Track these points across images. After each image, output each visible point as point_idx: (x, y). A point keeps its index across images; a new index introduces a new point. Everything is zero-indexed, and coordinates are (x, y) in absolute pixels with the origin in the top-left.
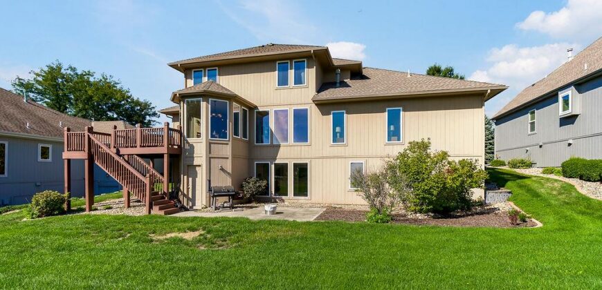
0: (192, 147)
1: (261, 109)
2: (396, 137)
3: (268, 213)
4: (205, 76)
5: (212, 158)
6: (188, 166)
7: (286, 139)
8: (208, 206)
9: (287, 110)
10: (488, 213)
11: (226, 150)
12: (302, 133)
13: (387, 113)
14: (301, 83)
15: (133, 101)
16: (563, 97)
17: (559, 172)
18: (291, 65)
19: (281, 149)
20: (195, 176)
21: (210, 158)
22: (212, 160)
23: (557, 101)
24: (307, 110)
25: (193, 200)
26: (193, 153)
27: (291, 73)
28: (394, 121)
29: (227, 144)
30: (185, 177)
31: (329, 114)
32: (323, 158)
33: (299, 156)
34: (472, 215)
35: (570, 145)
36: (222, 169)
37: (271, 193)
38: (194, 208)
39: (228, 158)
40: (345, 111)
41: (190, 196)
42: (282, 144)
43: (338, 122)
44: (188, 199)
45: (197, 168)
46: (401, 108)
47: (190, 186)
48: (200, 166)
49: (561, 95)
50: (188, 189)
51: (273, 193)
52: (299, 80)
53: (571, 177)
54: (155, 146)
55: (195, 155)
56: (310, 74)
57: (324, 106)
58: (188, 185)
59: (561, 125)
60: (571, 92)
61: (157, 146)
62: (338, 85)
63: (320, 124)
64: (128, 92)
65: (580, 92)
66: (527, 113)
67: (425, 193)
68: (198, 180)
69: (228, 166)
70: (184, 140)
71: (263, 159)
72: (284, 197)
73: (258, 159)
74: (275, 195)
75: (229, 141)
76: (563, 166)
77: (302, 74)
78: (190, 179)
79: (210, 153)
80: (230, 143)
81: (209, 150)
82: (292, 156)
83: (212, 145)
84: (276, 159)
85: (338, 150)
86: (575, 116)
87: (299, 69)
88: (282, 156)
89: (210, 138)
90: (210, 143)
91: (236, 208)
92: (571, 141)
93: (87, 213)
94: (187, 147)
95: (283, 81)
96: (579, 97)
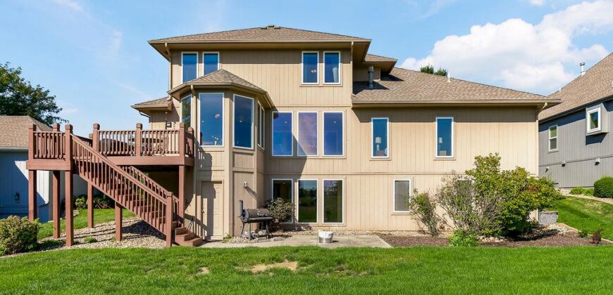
0: (209, 157)
1: (280, 111)
2: (445, 152)
3: (324, 241)
4: (200, 62)
5: (238, 172)
6: (202, 182)
7: (314, 150)
8: (231, 236)
9: (316, 114)
10: (549, 236)
11: (251, 162)
12: (334, 143)
13: (436, 123)
14: (333, 81)
15: (22, 87)
16: (591, 114)
17: (588, 192)
18: (321, 58)
19: (308, 161)
20: (211, 196)
21: (234, 172)
22: (235, 174)
23: (584, 117)
24: (341, 114)
25: (210, 228)
26: (211, 166)
27: (321, 68)
28: (444, 132)
29: (252, 154)
30: (199, 197)
31: (369, 121)
32: (361, 174)
33: (331, 172)
34: (535, 239)
35: (597, 163)
36: (247, 188)
37: (295, 219)
38: (212, 238)
39: (252, 173)
40: (388, 118)
41: (205, 223)
42: (309, 156)
43: (380, 131)
44: (203, 226)
45: (215, 186)
46: (452, 118)
47: (205, 210)
48: (220, 182)
49: (589, 112)
50: (202, 213)
51: (297, 218)
52: (330, 77)
53: (605, 197)
54: (124, 155)
55: (212, 169)
56: (345, 71)
57: (363, 111)
58: (202, 208)
59: (587, 143)
60: (599, 109)
61: (128, 155)
62: (371, 86)
63: (357, 133)
64: (19, 73)
65: (608, 109)
66: (547, 129)
67: (512, 213)
68: (217, 202)
69: (254, 184)
70: (197, 147)
71: (280, 176)
72: (311, 224)
73: (275, 176)
74: (299, 221)
75: (254, 150)
76: (596, 186)
77: (334, 69)
78: (205, 200)
79: (234, 166)
80: (255, 153)
81: (233, 163)
82: (322, 172)
83: (236, 155)
84: (300, 175)
85: (379, 165)
86: (603, 135)
87: (331, 63)
88: (309, 172)
89: (233, 146)
90: (234, 153)
91: (273, 236)
92: (599, 160)
93: (68, 247)
94: (201, 157)
95: (310, 77)
96: (608, 114)
